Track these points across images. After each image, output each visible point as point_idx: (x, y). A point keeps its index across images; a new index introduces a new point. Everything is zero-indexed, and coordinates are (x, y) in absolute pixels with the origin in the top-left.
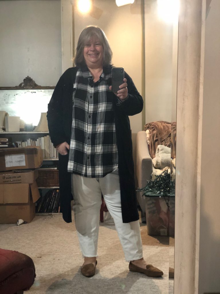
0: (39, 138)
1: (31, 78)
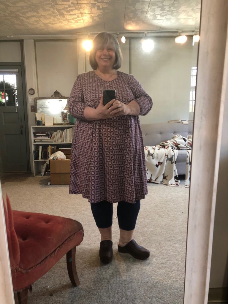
0: (65, 130)
1: (59, 91)
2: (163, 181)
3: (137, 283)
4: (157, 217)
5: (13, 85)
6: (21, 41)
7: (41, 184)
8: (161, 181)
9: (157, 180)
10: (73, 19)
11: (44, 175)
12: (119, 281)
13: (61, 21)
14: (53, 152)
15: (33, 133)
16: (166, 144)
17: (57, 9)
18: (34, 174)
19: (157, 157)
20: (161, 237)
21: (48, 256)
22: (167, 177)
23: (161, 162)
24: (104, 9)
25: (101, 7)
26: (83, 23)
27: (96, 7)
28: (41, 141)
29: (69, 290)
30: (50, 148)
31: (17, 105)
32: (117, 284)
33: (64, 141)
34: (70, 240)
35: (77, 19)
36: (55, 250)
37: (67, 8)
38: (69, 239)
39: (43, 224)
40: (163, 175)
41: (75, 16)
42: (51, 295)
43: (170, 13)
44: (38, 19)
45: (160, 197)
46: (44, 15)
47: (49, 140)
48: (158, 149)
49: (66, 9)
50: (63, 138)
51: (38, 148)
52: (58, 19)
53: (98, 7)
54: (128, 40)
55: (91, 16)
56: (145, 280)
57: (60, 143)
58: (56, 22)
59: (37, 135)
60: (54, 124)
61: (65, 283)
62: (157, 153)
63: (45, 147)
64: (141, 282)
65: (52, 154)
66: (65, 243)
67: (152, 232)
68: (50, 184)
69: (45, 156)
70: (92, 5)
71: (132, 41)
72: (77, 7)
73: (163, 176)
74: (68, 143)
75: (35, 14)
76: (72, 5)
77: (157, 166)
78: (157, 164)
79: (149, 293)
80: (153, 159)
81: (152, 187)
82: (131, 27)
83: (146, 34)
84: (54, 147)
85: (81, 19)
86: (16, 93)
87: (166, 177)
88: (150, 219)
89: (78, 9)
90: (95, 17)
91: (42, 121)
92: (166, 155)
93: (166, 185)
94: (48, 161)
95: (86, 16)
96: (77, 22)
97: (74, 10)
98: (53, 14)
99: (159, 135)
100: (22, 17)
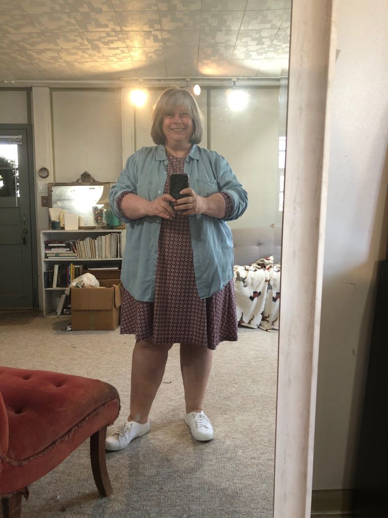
0: (99, 237)
2: (262, 324)
3: (209, 489)
4: (249, 383)
5: (12, 161)
6: (28, 90)
7: (55, 329)
8: (259, 325)
9: (251, 322)
10: (115, 55)
11: (61, 314)
12: (179, 487)
13: (96, 58)
14: (78, 274)
15: (45, 242)
16: (266, 261)
17: (87, 39)
18: (43, 312)
19: (252, 284)
20: (253, 416)
21: (57, 440)
22: (268, 317)
23: (259, 292)
24: (164, 41)
25: (160, 37)
26: (131, 62)
27: (152, 38)
28: (57, 255)
29: (94, 503)
30: (72, 268)
31: (19, 196)
32: (175, 493)
33: (97, 257)
34: (97, 414)
35: (120, 56)
36: (70, 430)
37: (104, 38)
38: (95, 413)
39: (53, 388)
40: (261, 314)
41: (118, 51)
42: (63, 510)
43: (272, 49)
44: (56, 55)
45: (255, 350)
46: (67, 48)
47: (71, 255)
48: (254, 270)
49: (103, 40)
50: (94, 251)
51: (53, 268)
52: (89, 55)
53: (155, 37)
54: (205, 92)
55: (144, 51)
56: (223, 484)
57: (89, 260)
58: (86, 60)
59: (51, 245)
60: (80, 228)
61: (87, 491)
62: (252, 276)
63: (64, 266)
64: (215, 488)
65: (75, 278)
66: (87, 419)
67: (238, 407)
68: (70, 329)
69: (64, 281)
70: (144, 35)
71: (213, 92)
72: (120, 36)
73: (261, 316)
74: (103, 259)
75: (51, 46)
76: (113, 34)
77: (252, 298)
78: (252, 295)
79: (227, 506)
80: (245, 286)
81: (243, 334)
82: (209, 70)
83: (234, 82)
84: (79, 266)
85: (127, 56)
86: (17, 174)
87: (266, 317)
88: (237, 386)
89: (123, 40)
90: (151, 53)
91: (59, 222)
92: (266, 281)
93: (267, 330)
94: (68, 289)
95: (136, 51)
96: (120, 60)
97: (116, 41)
98: (81, 47)
99: (256, 248)
100: (30, 50)
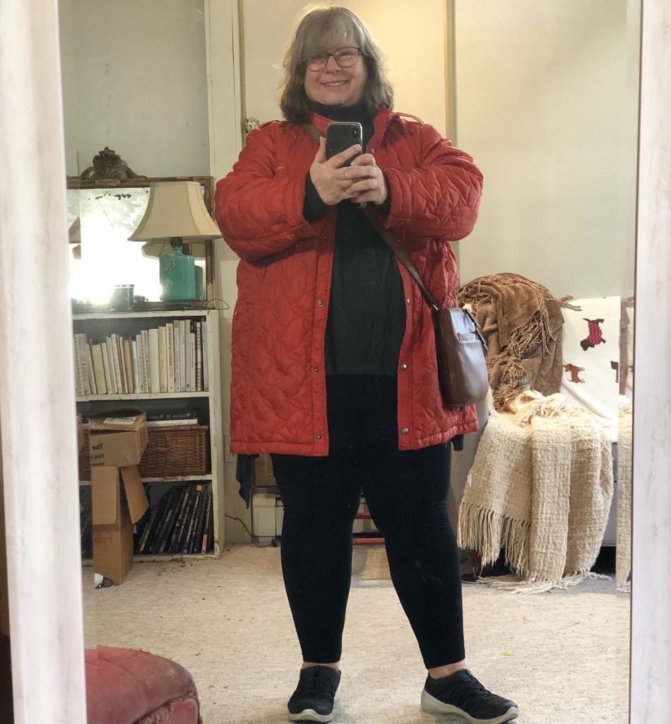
0: (143, 332)
1: (117, 153)
33: (138, 390)
50: (130, 373)
57: (117, 397)
74: (154, 397)
